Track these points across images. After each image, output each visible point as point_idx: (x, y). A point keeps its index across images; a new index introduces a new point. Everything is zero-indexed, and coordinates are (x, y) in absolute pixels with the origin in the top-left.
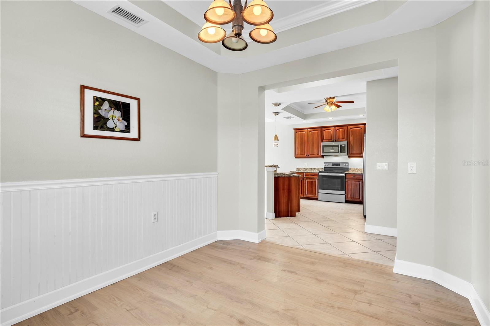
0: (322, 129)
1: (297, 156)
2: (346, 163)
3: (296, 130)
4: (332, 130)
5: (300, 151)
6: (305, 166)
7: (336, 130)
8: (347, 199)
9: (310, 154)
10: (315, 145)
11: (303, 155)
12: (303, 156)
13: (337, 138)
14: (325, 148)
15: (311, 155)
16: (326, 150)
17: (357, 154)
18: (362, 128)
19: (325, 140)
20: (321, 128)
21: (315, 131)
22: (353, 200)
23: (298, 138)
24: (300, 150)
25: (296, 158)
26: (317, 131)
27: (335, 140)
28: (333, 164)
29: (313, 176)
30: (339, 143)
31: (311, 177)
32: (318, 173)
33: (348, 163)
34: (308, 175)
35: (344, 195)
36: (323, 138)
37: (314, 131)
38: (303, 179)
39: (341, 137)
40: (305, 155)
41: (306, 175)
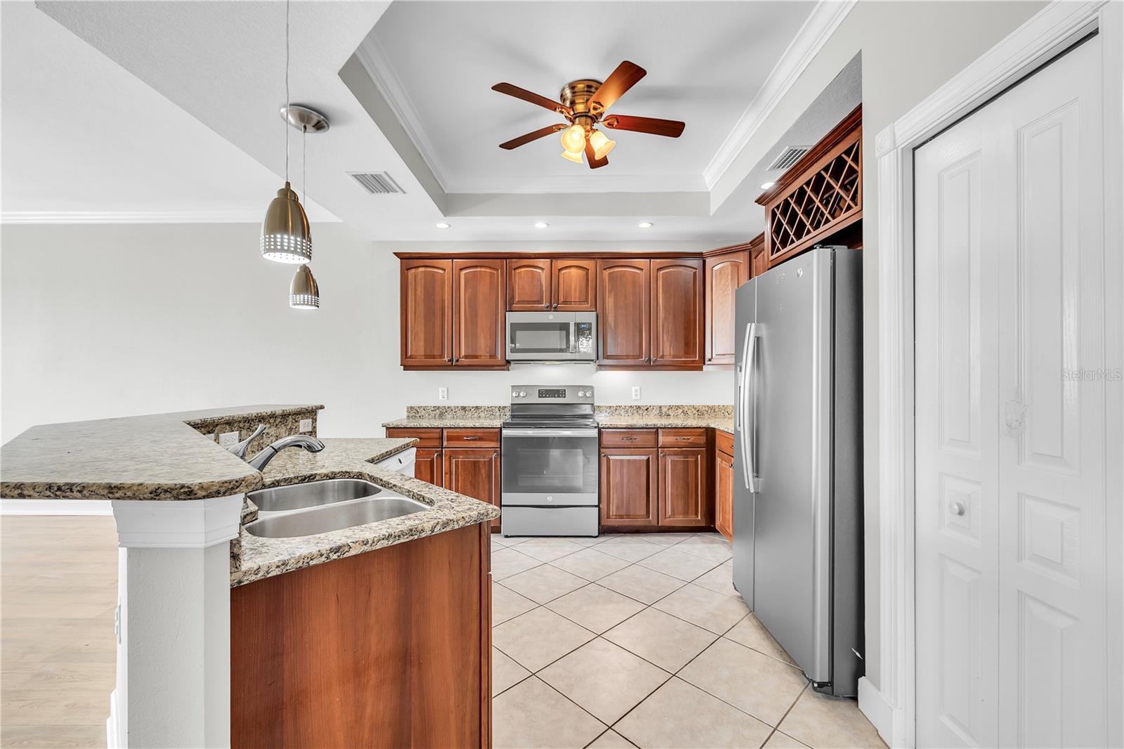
0: (507, 262)
1: (410, 362)
2: (584, 388)
3: (408, 260)
4: (543, 269)
5: (422, 343)
6: (441, 398)
7: (560, 270)
8: (606, 522)
9: (463, 354)
10: (483, 323)
11: (433, 357)
12: (438, 361)
13: (561, 299)
14: (519, 334)
15: (466, 357)
16: (524, 339)
17: (627, 357)
18: (642, 269)
19: (519, 302)
20: (506, 258)
21: (481, 267)
22: (626, 522)
23: (416, 290)
24: (422, 336)
25: (407, 368)
26: (488, 270)
27: (554, 305)
28: (544, 393)
29: (481, 439)
30: (571, 318)
31: (473, 444)
32: (501, 428)
33: (592, 388)
34: (459, 438)
35: (597, 508)
36: (513, 298)
37: (478, 269)
38: (441, 455)
39: (575, 295)
40: (442, 356)
41: (450, 439)
